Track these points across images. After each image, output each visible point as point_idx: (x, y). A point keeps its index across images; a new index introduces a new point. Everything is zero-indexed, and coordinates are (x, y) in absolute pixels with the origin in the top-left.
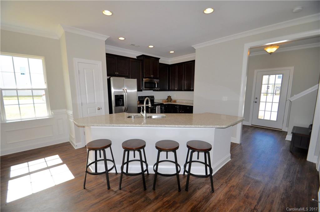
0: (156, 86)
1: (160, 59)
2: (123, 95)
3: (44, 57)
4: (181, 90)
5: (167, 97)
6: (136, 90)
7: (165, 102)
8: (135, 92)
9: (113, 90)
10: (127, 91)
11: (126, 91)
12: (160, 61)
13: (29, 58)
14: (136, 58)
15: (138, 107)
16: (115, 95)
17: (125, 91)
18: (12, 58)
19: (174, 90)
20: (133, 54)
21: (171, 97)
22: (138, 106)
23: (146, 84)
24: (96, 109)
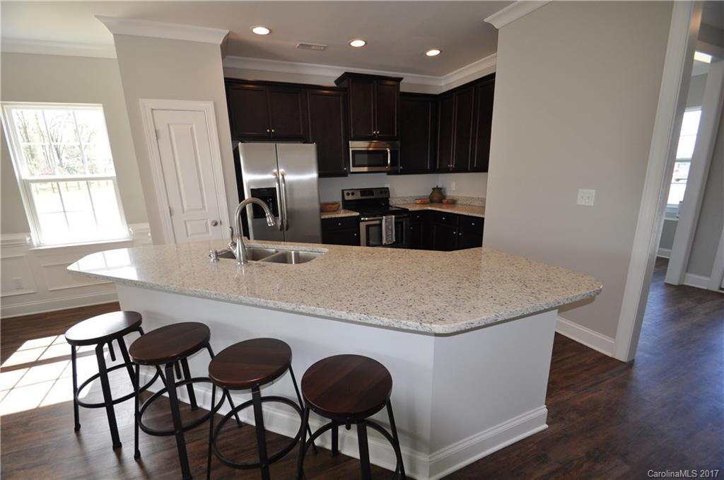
0: (389, 162)
1: (401, 79)
2: (275, 188)
3: (101, 105)
4: (465, 171)
5: (432, 190)
6: (314, 175)
7: (423, 203)
8: (312, 179)
9: (247, 177)
10: (286, 178)
11: (283, 178)
12: (404, 88)
13: (76, 109)
14: (334, 85)
15: (323, 220)
16: (252, 190)
17: (281, 177)
18: (43, 112)
19: (447, 171)
20: (326, 75)
21: (441, 189)
22: (323, 217)
23: (357, 156)
24: (206, 224)
